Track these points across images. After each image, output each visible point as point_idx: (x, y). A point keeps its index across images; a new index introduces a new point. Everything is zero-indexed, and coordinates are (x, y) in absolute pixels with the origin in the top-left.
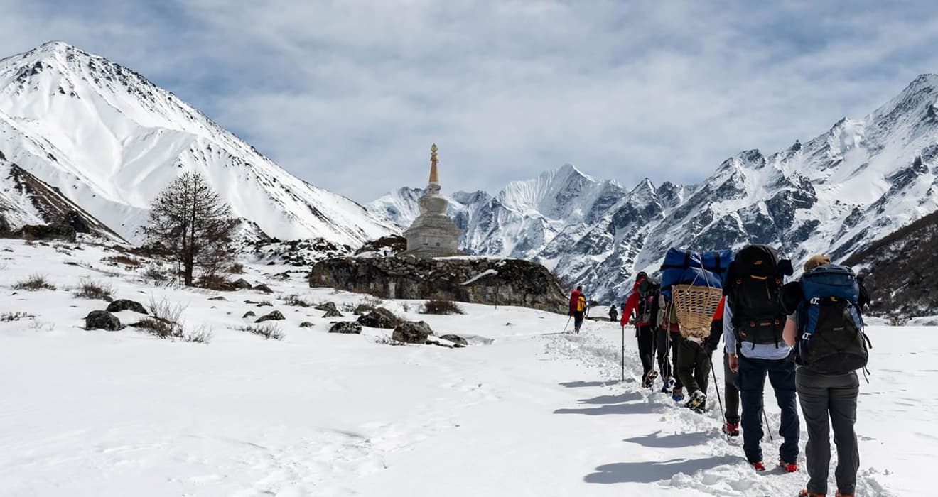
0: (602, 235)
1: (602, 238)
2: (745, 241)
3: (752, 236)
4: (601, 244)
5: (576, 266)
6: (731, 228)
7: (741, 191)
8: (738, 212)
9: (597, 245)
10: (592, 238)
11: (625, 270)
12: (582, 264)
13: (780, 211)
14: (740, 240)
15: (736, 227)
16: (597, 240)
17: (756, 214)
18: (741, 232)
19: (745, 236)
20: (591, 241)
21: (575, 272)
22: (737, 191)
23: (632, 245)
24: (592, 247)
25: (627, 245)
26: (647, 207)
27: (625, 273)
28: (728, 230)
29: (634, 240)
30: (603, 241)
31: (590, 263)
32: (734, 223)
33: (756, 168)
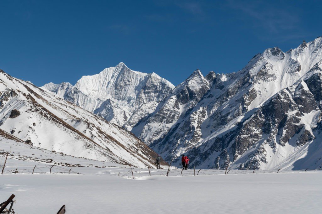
0: (171, 109)
1: (172, 111)
2: (295, 109)
3: (300, 106)
4: (171, 115)
5: (156, 131)
6: (285, 101)
7: (272, 76)
8: (287, 89)
9: (169, 116)
10: (165, 112)
11: (197, 133)
12: (159, 130)
13: (315, 88)
14: (293, 109)
15: (289, 100)
16: (169, 113)
17: (301, 90)
18: (292, 104)
19: (296, 106)
20: (164, 114)
21: (156, 136)
22: (270, 75)
23: (199, 116)
24: (166, 118)
25: (196, 116)
26: (200, 89)
27: (197, 135)
28: (284, 102)
29: (200, 112)
30: (173, 113)
31: (165, 129)
32: (286, 97)
33: (279, 60)
